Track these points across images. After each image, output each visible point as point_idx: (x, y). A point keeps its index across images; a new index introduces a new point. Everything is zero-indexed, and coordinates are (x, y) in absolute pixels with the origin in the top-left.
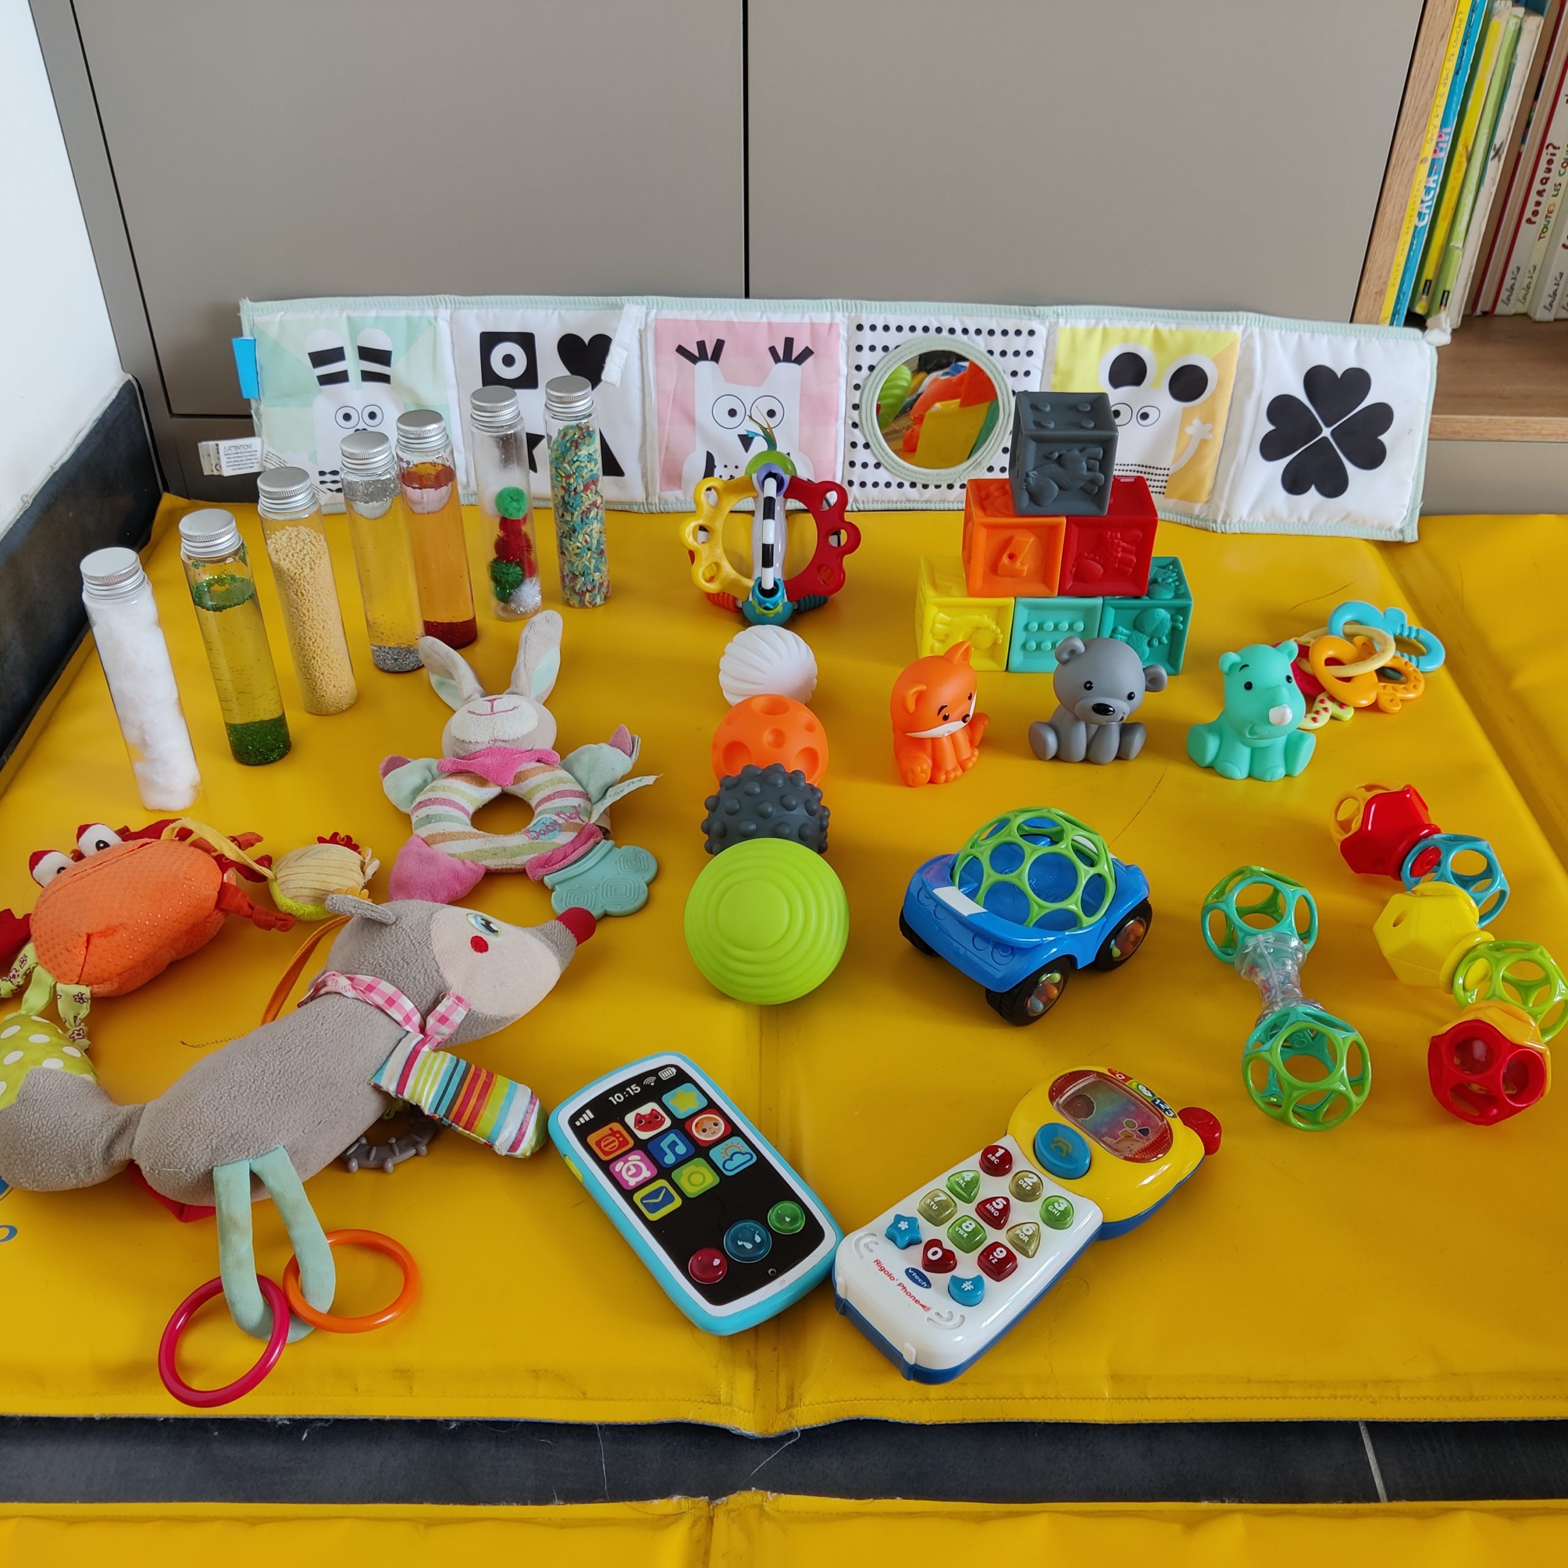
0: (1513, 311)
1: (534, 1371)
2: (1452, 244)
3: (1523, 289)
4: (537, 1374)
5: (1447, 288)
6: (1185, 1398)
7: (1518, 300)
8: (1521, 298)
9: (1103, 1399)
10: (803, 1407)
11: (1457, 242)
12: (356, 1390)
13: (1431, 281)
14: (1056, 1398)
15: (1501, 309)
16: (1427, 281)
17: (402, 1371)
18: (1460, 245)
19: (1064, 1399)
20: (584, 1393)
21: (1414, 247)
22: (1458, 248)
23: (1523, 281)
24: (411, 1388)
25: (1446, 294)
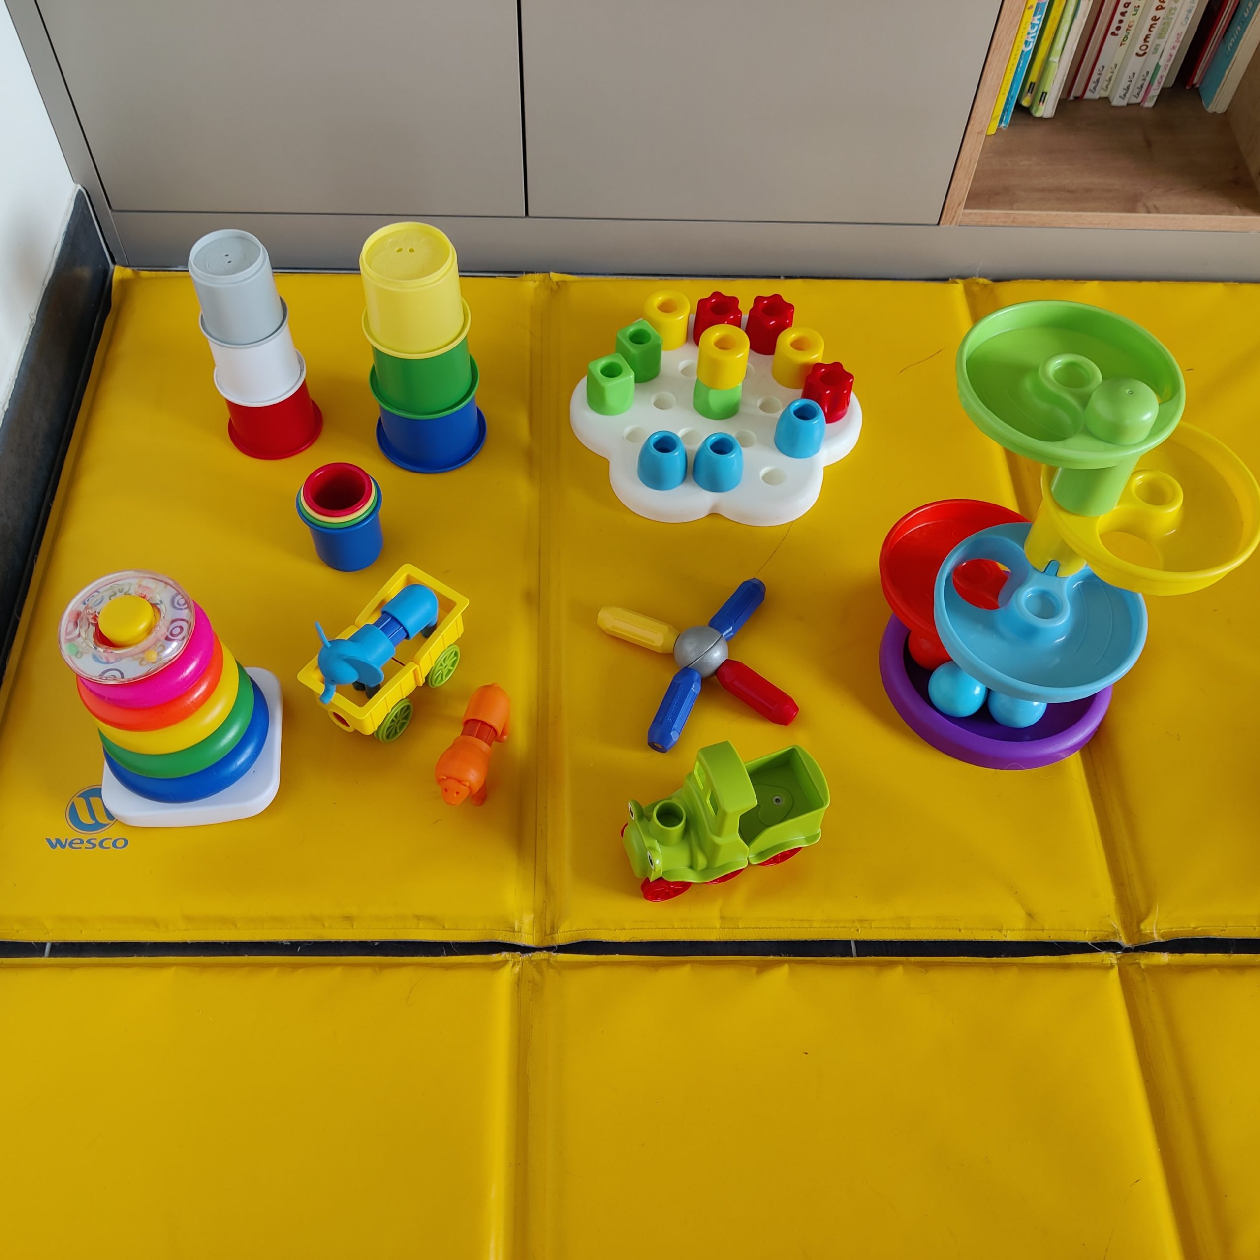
0: (1097, 97)
1: (417, 916)
2: (1051, 59)
3: (1107, 81)
4: (418, 918)
5: (1046, 90)
6: (759, 928)
7: (1102, 88)
8: (1104, 87)
9: (716, 928)
10: (559, 934)
11: (1054, 58)
12: (324, 926)
13: (1034, 84)
14: (691, 928)
15: (1088, 95)
16: (1031, 83)
17: (347, 917)
18: (1057, 60)
19: (696, 928)
20: (444, 927)
21: (1021, 65)
22: (1055, 62)
23: (1106, 75)
24: (353, 925)
25: (1044, 95)
